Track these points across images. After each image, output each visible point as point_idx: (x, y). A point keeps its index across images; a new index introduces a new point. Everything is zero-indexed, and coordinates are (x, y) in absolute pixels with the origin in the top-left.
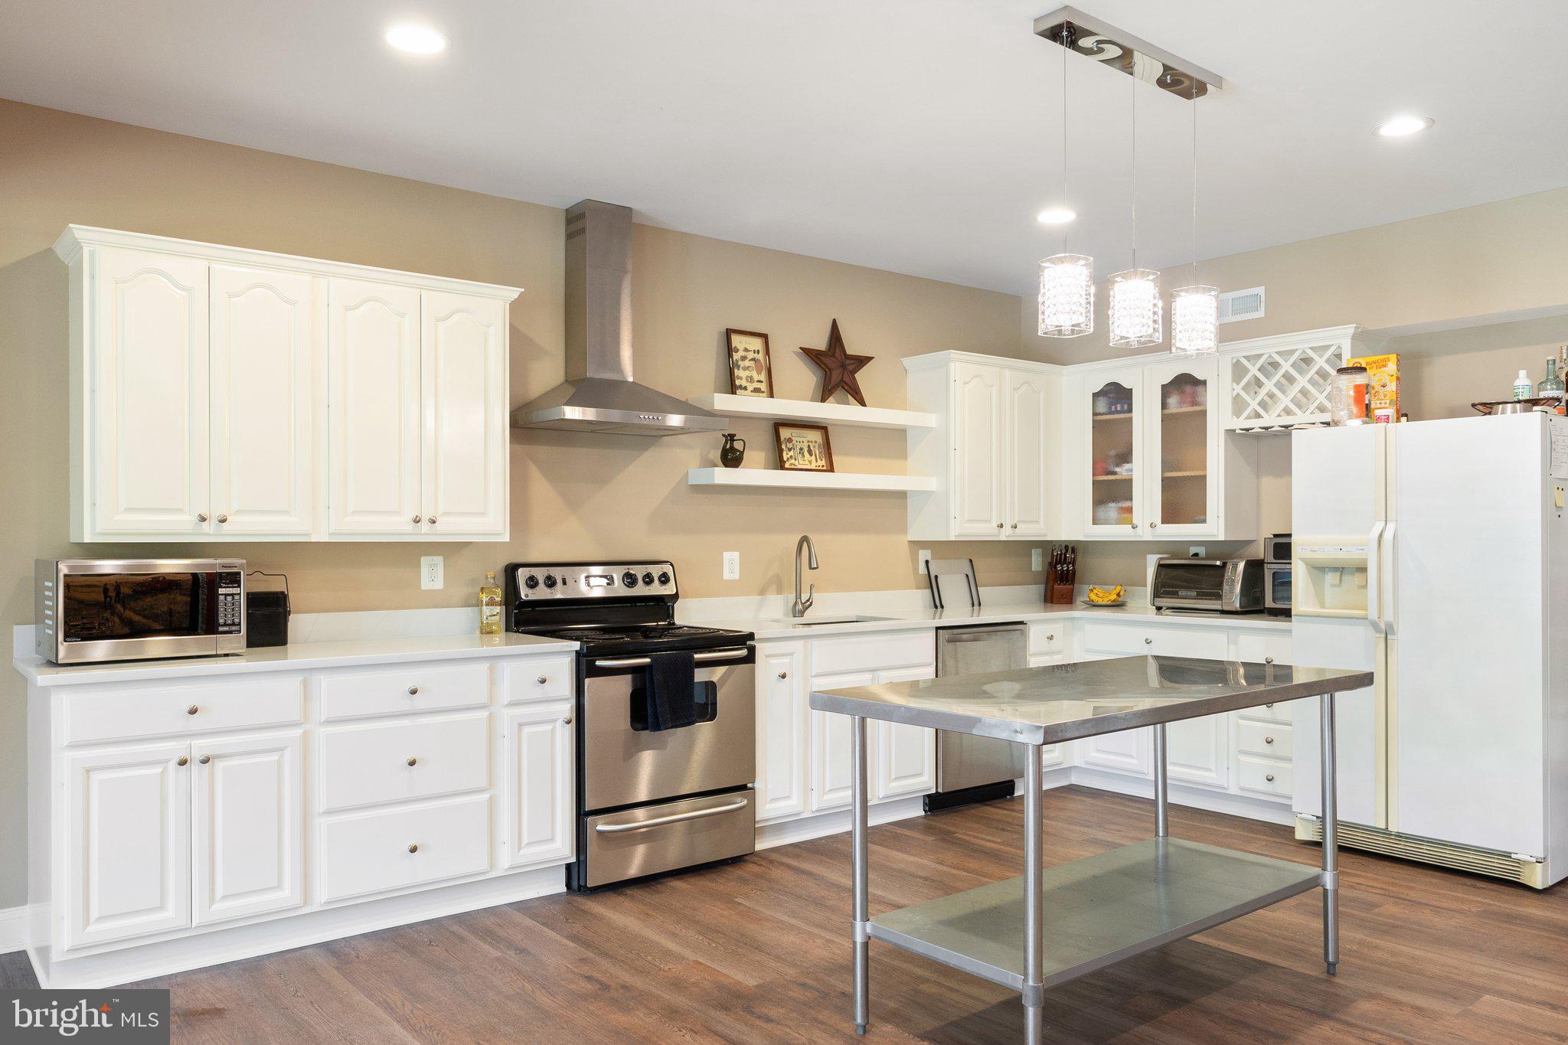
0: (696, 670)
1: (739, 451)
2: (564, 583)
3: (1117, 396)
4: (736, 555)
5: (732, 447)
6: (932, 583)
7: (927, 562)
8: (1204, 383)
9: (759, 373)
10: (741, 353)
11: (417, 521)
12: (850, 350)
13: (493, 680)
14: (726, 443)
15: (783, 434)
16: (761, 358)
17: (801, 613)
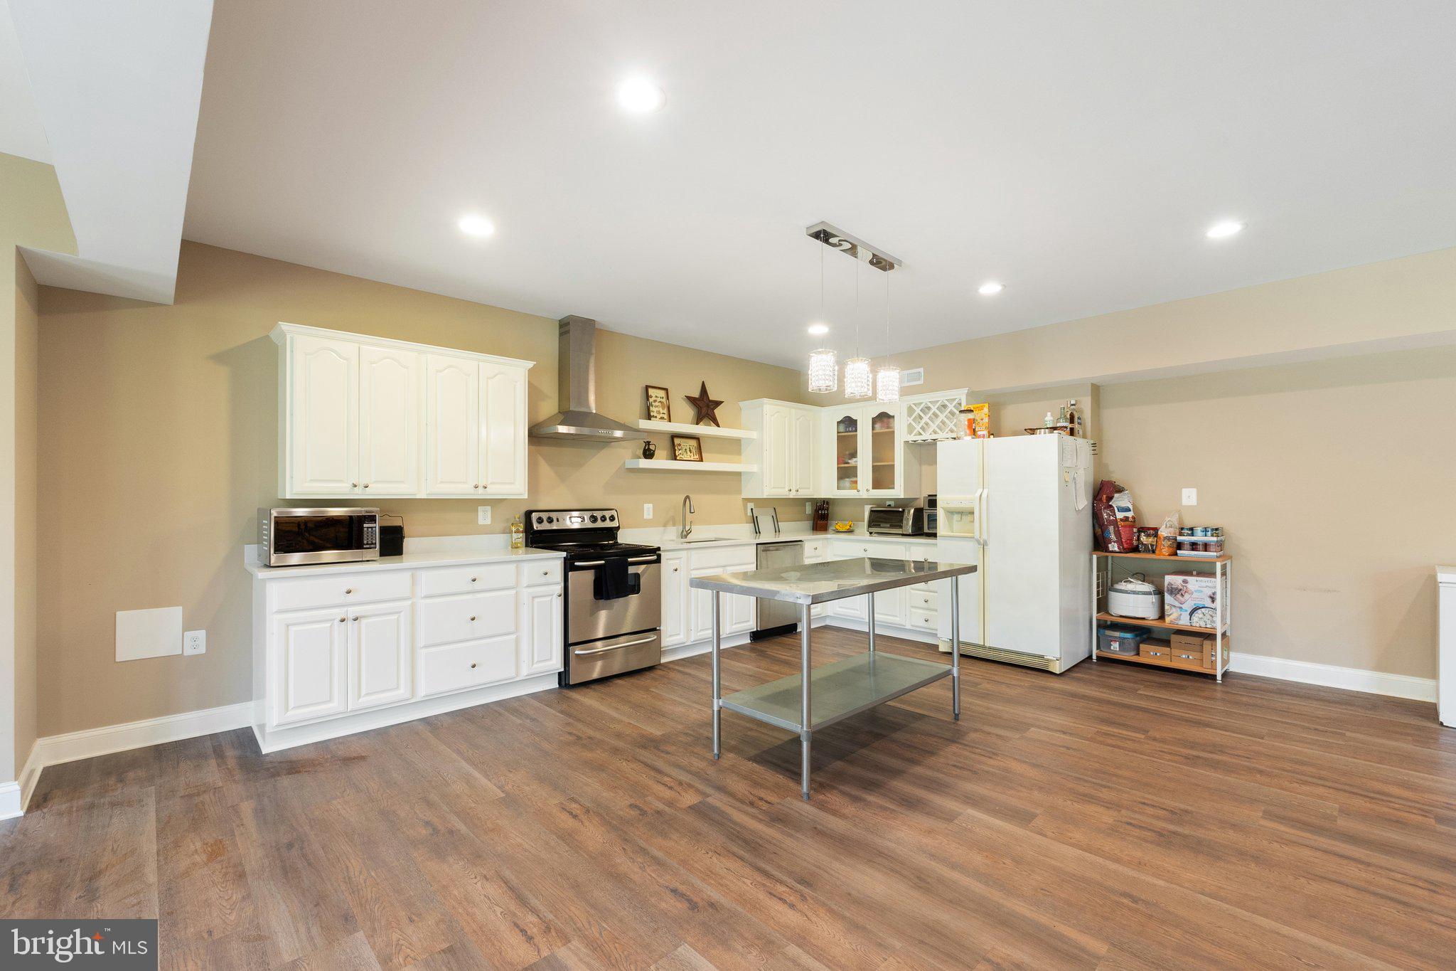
0: (630, 567)
2: (558, 520)
3: (849, 423)
4: (651, 506)
5: (649, 448)
6: (754, 520)
7: (752, 509)
8: (893, 417)
9: (663, 409)
10: (654, 398)
11: (476, 487)
12: (711, 398)
13: (518, 573)
14: (645, 447)
15: (676, 441)
16: (665, 401)
17: (685, 536)
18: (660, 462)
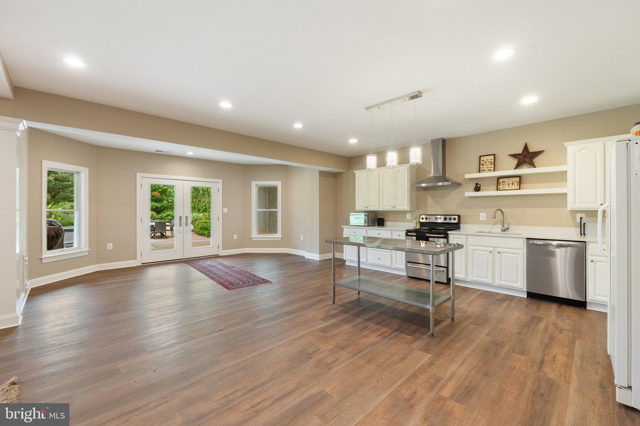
1: (479, 187)
2: (430, 219)
4: (485, 214)
5: (477, 186)
6: (581, 226)
7: (581, 218)
9: (491, 165)
10: (485, 161)
12: (533, 151)
15: (501, 180)
16: (493, 161)
17: (504, 231)
18: (489, 192)
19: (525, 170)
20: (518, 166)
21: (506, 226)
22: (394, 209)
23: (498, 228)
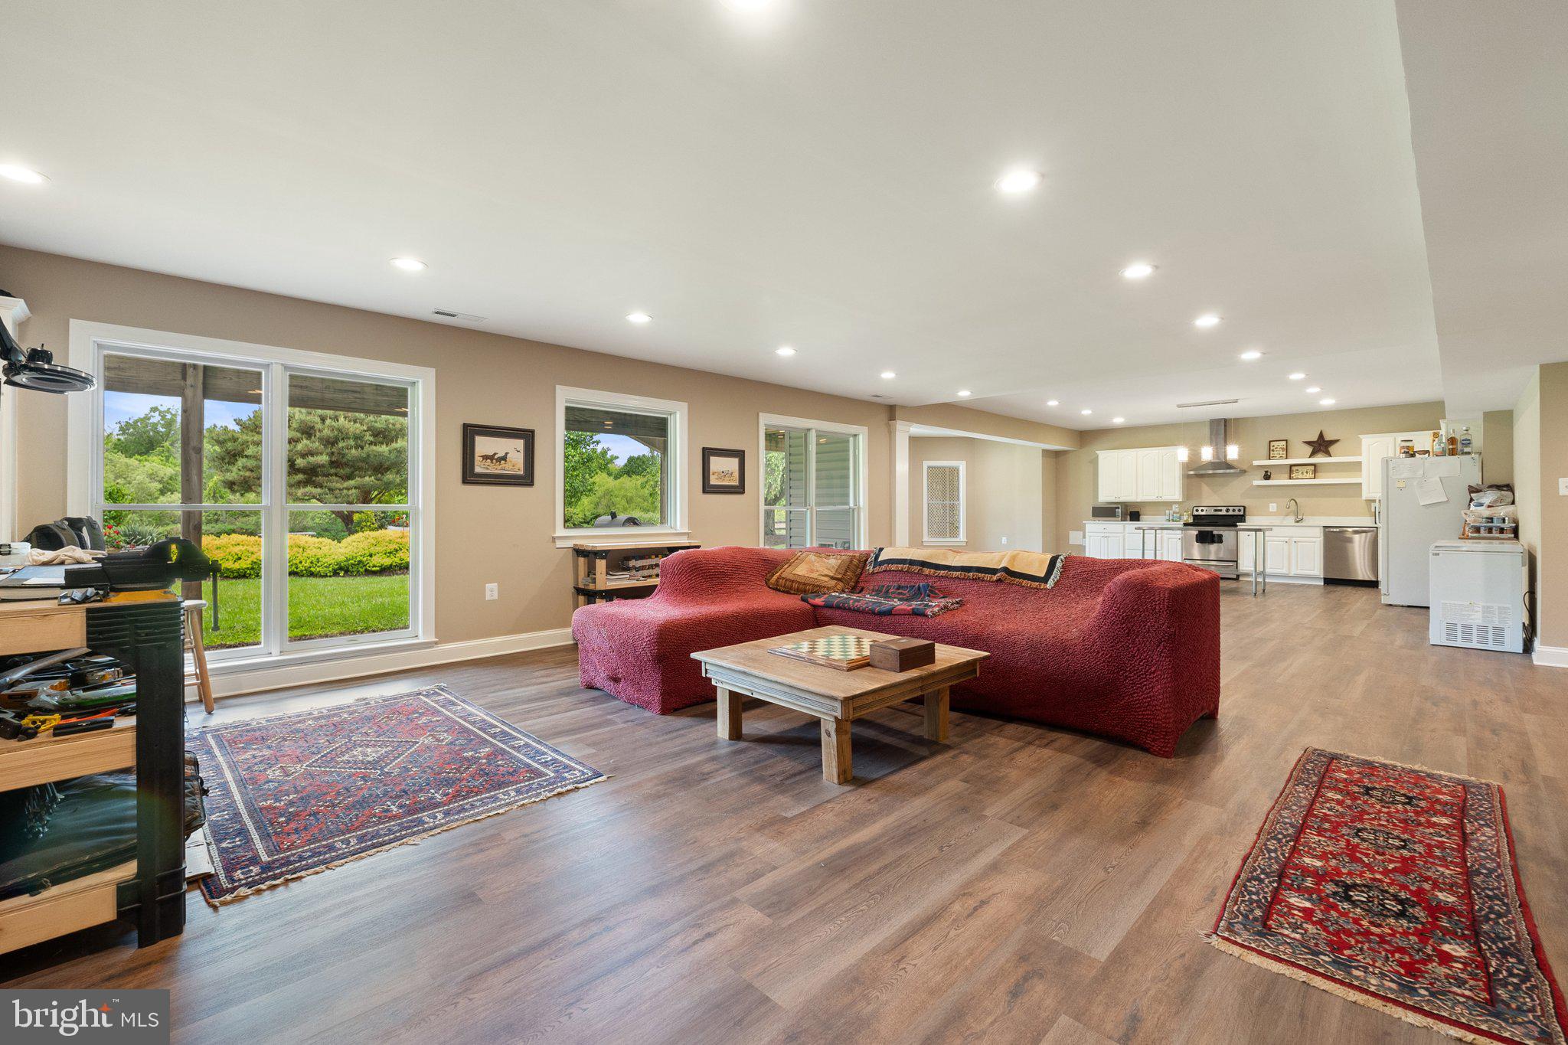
1: (1268, 475)
4: (1275, 504)
9: (1283, 451)
10: (1275, 447)
12: (1328, 439)
14: (1266, 473)
15: (1294, 468)
16: (1285, 447)
17: (1298, 522)
18: (1280, 480)
19: (1320, 459)
20: (1312, 455)
21: (1300, 517)
22: (1160, 500)
23: (1291, 520)
